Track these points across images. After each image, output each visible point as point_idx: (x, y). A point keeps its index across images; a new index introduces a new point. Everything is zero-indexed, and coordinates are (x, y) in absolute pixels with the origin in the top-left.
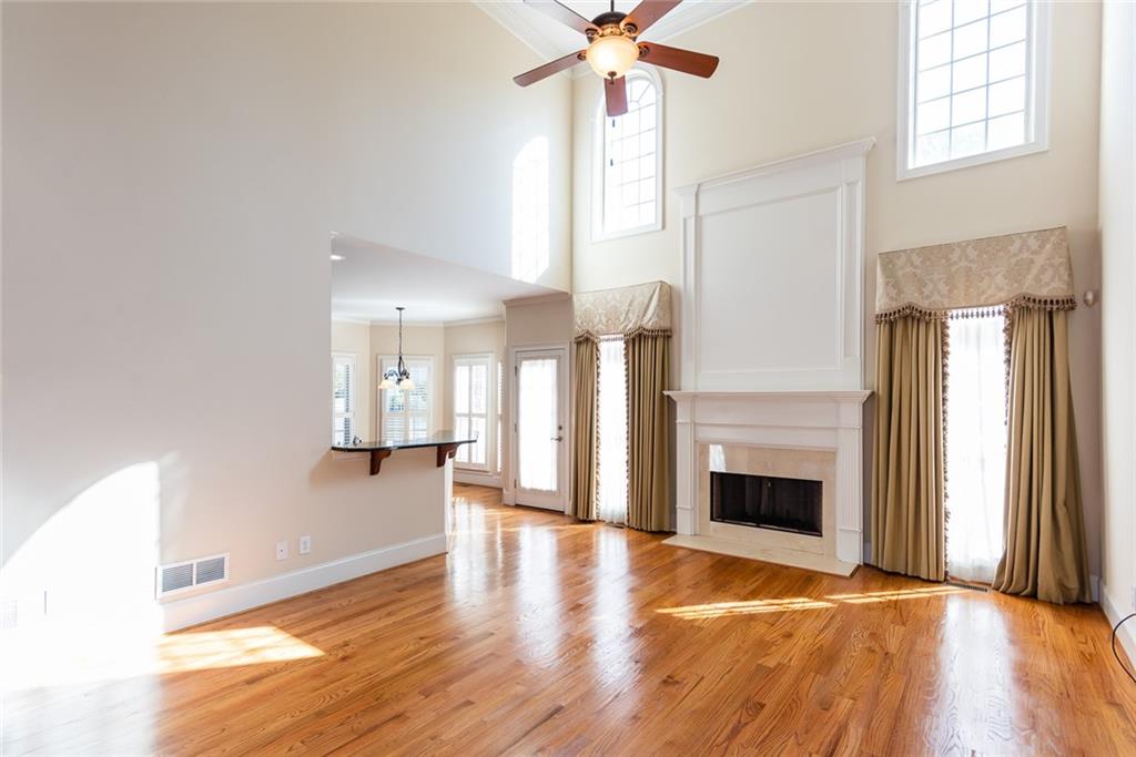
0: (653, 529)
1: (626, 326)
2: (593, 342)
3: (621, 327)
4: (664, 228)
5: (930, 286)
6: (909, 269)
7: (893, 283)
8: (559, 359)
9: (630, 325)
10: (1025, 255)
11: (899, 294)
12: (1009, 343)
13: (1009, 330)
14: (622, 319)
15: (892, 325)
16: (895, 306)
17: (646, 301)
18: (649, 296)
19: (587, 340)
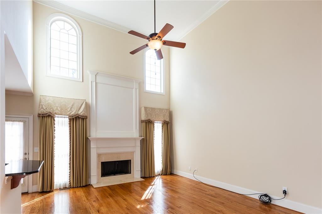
0: (84, 185)
1: (71, 113)
2: (52, 117)
3: (69, 113)
4: (83, 81)
5: (153, 116)
6: (149, 111)
7: (147, 113)
8: (25, 122)
9: (73, 113)
10: (165, 113)
11: (148, 116)
12: (162, 129)
13: (162, 126)
14: (69, 110)
15: (146, 123)
16: (147, 119)
17: (80, 105)
18: (81, 104)
19: (49, 116)
